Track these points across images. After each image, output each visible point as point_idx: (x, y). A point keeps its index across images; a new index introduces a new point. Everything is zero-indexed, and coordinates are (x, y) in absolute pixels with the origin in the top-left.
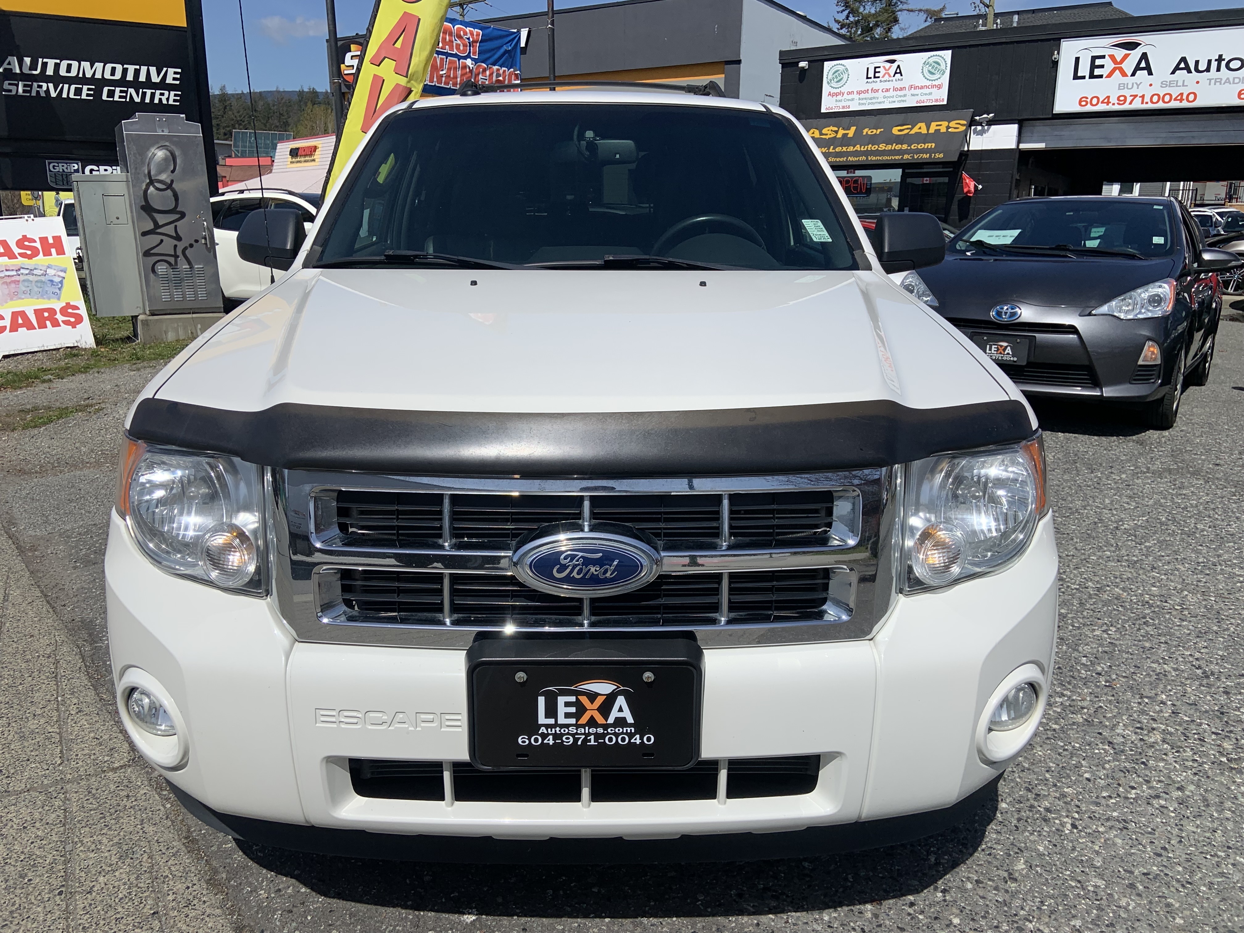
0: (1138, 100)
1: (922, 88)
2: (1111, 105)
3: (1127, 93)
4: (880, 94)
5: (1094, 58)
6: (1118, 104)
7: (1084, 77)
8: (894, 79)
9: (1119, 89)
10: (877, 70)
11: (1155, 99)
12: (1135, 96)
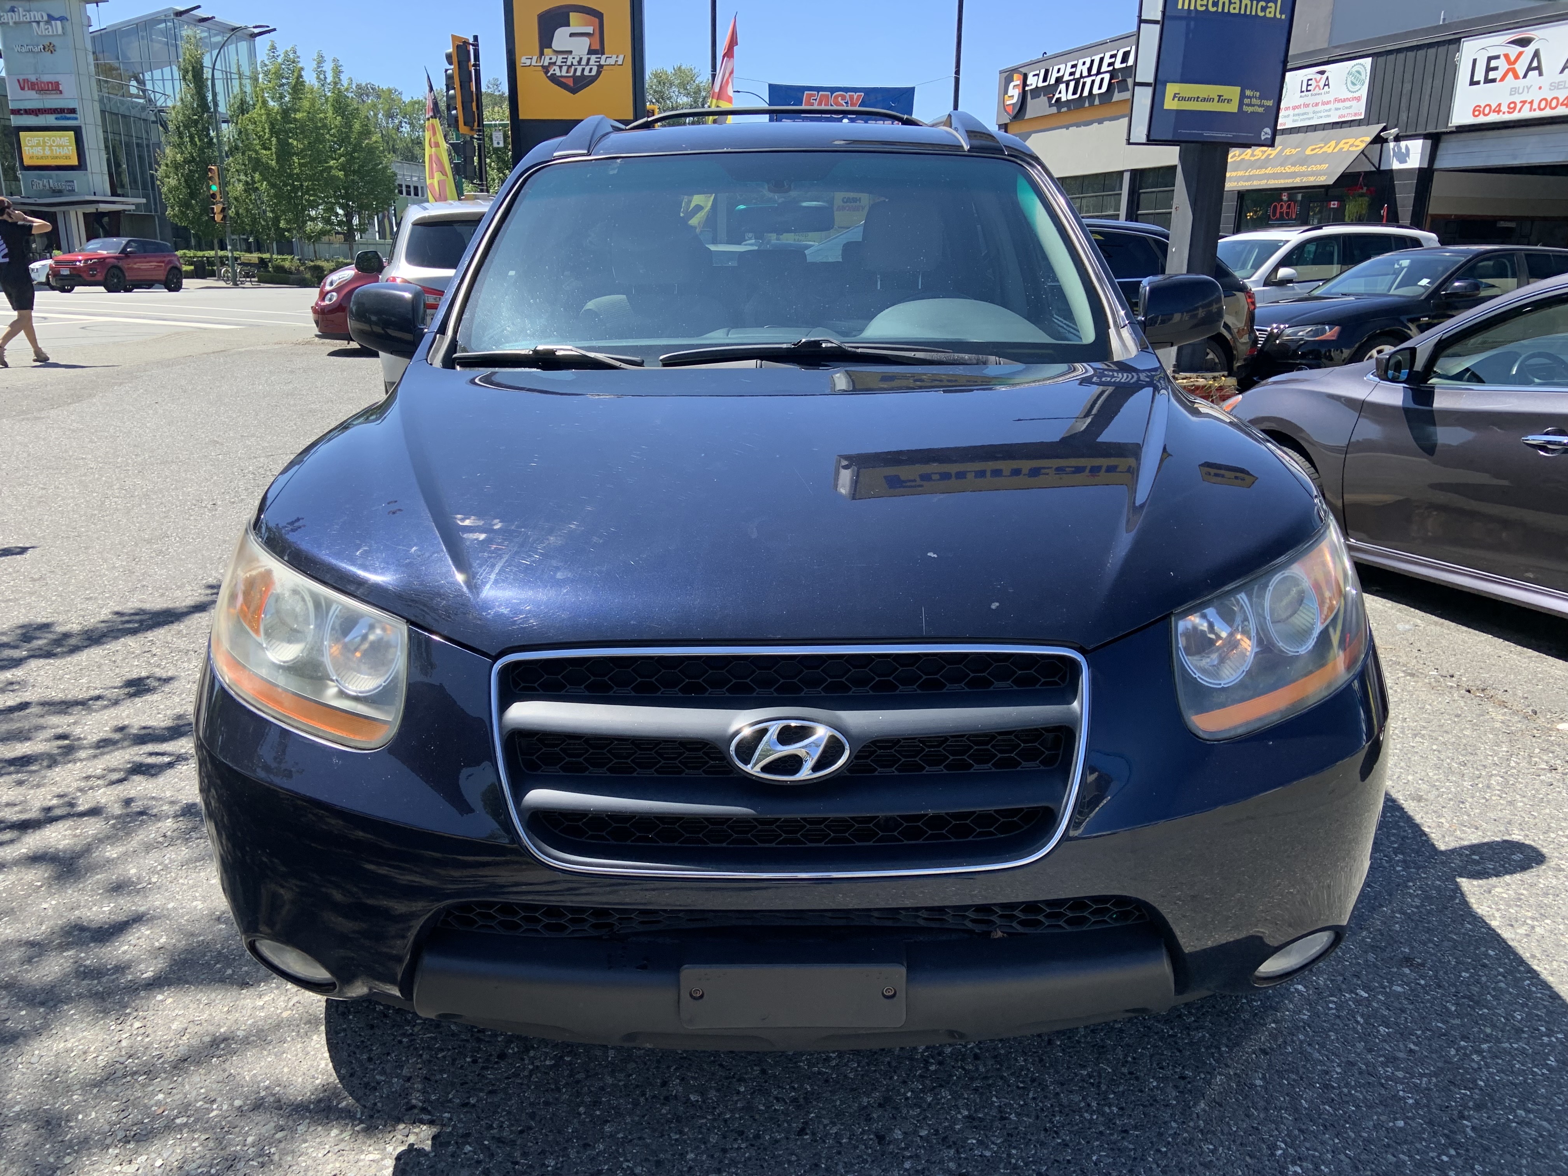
0: (1527, 106)
1: (1344, 100)
2: (1501, 113)
3: (1517, 99)
4: (1310, 109)
5: (1490, 59)
6: (1509, 112)
7: (1478, 83)
8: (1322, 91)
9: (1511, 94)
10: (1310, 82)
11: (1543, 104)
12: (1524, 102)
